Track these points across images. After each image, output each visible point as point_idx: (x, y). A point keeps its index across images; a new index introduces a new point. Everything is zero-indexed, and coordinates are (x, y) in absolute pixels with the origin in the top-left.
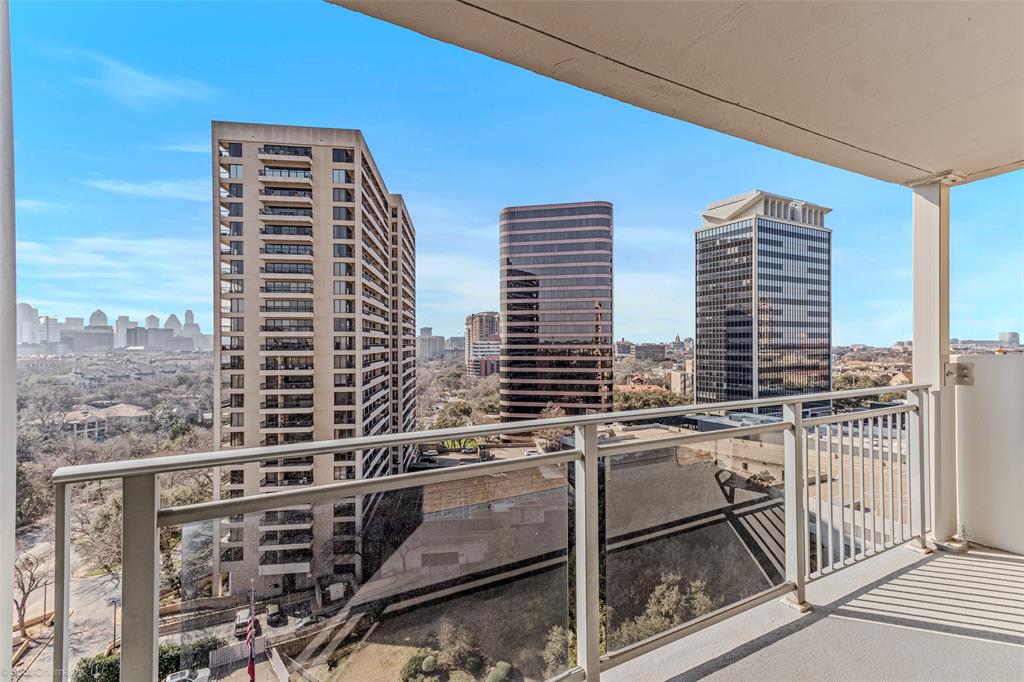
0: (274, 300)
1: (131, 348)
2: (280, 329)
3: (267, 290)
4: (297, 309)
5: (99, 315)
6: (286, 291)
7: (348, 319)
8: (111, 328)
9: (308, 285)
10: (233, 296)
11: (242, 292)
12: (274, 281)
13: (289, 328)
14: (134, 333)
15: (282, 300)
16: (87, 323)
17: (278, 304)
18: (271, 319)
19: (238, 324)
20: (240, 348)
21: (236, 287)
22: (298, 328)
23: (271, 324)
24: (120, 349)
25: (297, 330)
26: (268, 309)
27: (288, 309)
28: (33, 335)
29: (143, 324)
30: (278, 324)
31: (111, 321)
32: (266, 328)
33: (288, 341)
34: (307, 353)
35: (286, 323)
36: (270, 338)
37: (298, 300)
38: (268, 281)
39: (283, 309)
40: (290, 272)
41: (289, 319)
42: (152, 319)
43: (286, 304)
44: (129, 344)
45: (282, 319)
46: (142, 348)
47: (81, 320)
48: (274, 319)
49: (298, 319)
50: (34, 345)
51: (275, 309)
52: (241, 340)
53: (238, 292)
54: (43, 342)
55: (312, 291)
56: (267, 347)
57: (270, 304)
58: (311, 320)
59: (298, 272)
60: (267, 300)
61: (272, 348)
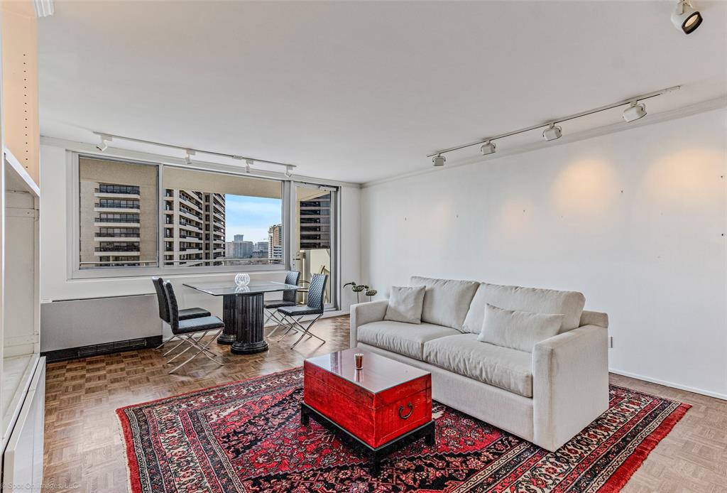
0: (107, 213)
2: (112, 235)
3: (101, 205)
4: (127, 221)
6: (117, 207)
7: (168, 229)
9: (136, 203)
12: (107, 199)
13: (120, 235)
15: (114, 213)
17: (110, 216)
18: (104, 227)
22: (127, 235)
23: (104, 231)
25: (126, 237)
26: (101, 220)
27: (120, 221)
30: (110, 231)
32: (99, 235)
33: (118, 244)
34: (135, 254)
35: (117, 231)
36: (104, 242)
37: (127, 214)
38: (101, 198)
39: (115, 220)
40: (121, 192)
41: (120, 228)
43: (117, 217)
45: (114, 228)
48: (107, 228)
49: (127, 228)
51: (107, 220)
55: (138, 207)
56: (101, 249)
57: (104, 216)
58: (138, 229)
59: (127, 193)
60: (101, 213)
61: (106, 250)
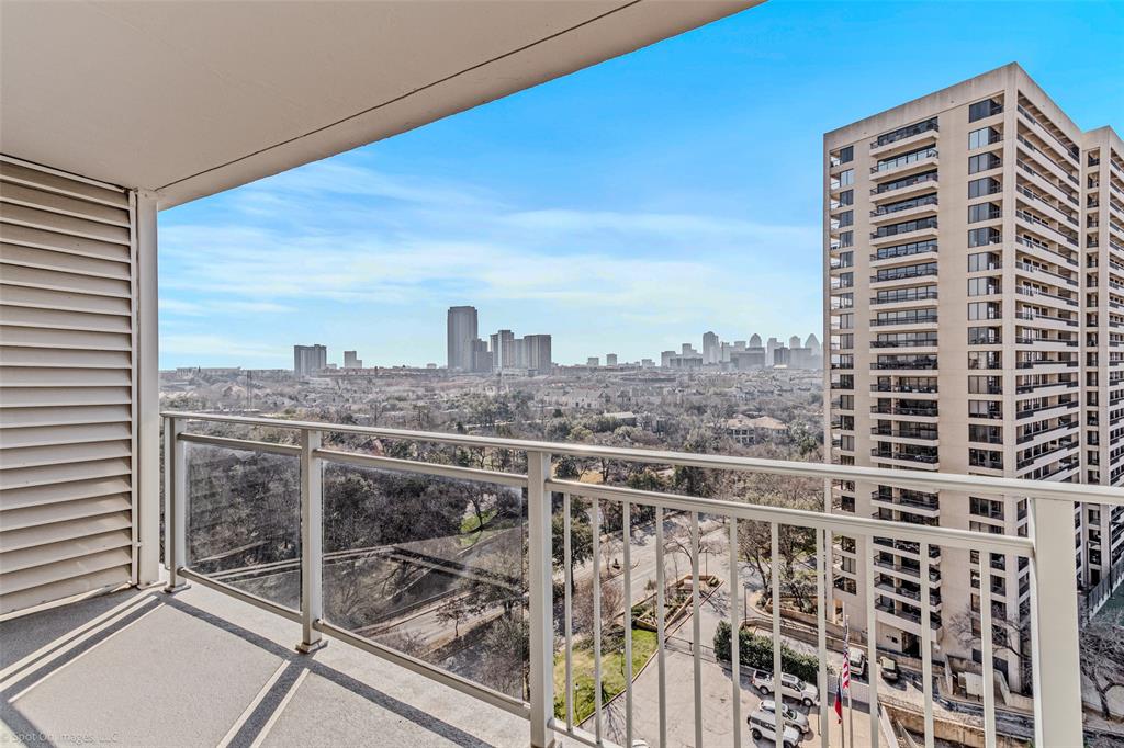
0: (887, 312)
1: (777, 367)
2: (895, 345)
3: (879, 300)
4: (917, 320)
5: (756, 338)
6: (903, 300)
7: (991, 328)
8: (763, 349)
9: (931, 289)
10: (842, 311)
11: (851, 306)
12: (887, 290)
13: (906, 343)
14: (780, 353)
15: (897, 311)
16: (748, 346)
17: (892, 316)
18: (884, 333)
19: (848, 342)
20: (850, 366)
21: (845, 301)
22: (917, 343)
23: (883, 339)
24: (770, 367)
25: (916, 345)
26: (879, 322)
27: (905, 321)
28: (715, 357)
29: (787, 345)
30: (892, 338)
31: (764, 344)
32: (877, 345)
33: (904, 358)
34: (929, 372)
35: (902, 337)
36: (883, 355)
37: (916, 309)
38: (879, 290)
39: (897, 321)
40: (907, 276)
41: (906, 332)
42: (795, 339)
43: (902, 315)
44: (776, 364)
45: (896, 333)
46: (785, 366)
47: (744, 342)
48: (887, 334)
49: (917, 332)
50: (715, 364)
51: (888, 322)
52: (851, 356)
53: (847, 306)
54: (720, 362)
55: (935, 296)
56: (881, 366)
57: (883, 316)
58: (935, 331)
59: (917, 275)
60: (879, 312)
61: (885, 367)
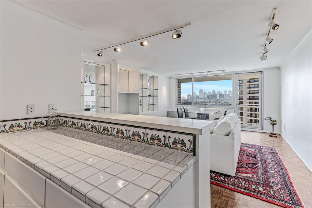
1: (220, 99)
2: (254, 94)
3: (250, 82)
5: (214, 91)
6: (256, 82)
10: (240, 85)
11: (242, 83)
14: (221, 95)
17: (253, 86)
18: (251, 91)
19: (241, 93)
20: (242, 99)
24: (218, 99)
26: (250, 88)
28: (202, 96)
29: (223, 93)
30: (253, 92)
31: (216, 93)
32: (249, 93)
33: (256, 97)
36: (251, 96)
42: (225, 91)
44: (220, 98)
45: (254, 90)
46: (222, 99)
47: (211, 92)
50: (202, 98)
51: (252, 88)
52: (242, 97)
53: (241, 83)
54: (204, 98)
